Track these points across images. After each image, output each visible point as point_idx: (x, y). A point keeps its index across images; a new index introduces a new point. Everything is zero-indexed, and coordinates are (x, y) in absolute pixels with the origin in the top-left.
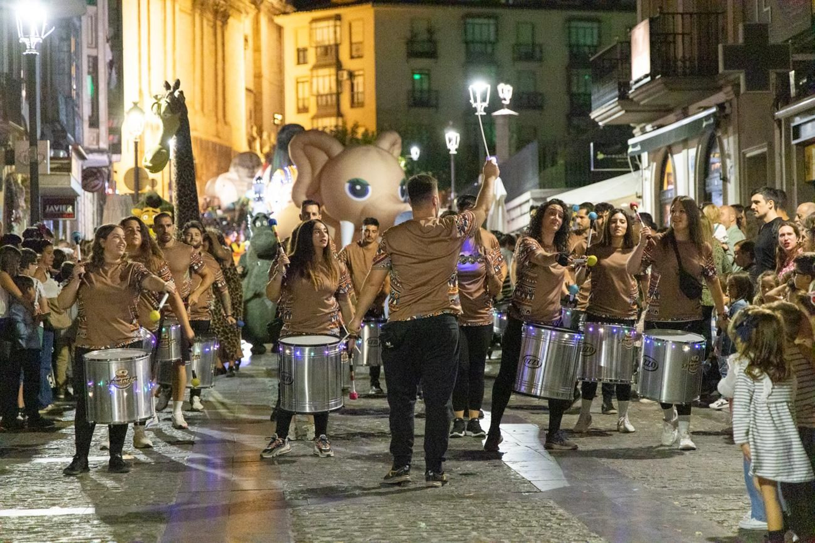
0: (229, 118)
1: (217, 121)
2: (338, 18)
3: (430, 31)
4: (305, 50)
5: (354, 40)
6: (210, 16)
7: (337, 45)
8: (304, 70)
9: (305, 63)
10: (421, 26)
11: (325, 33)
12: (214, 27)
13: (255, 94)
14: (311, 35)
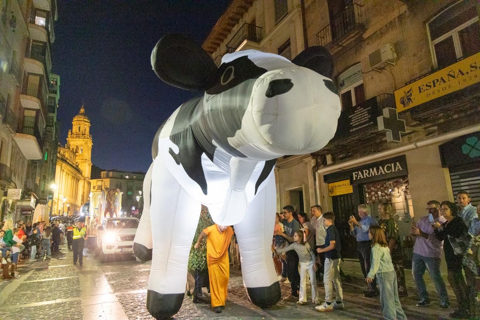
0: (78, 199)
1: (75, 200)
2: (102, 181)
3: (121, 184)
4: (95, 186)
5: (105, 185)
6: (75, 180)
7: (102, 186)
8: (94, 190)
9: (95, 189)
10: (119, 183)
11: (99, 183)
12: (76, 182)
13: (83, 196)
14: (96, 184)
